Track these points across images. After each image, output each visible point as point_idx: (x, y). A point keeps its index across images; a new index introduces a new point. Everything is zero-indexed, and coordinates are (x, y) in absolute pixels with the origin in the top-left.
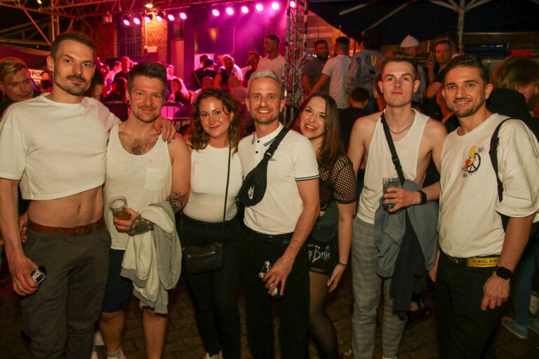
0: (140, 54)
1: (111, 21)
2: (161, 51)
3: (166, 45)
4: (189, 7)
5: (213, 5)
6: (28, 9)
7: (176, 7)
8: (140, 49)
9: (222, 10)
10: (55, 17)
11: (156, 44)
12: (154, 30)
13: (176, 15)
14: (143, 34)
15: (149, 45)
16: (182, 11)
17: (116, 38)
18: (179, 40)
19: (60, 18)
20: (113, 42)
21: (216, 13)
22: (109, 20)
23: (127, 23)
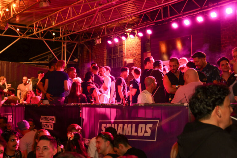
0: (122, 65)
1: (100, 42)
2: (137, 62)
3: (140, 57)
4: (154, 24)
5: (172, 20)
6: (46, 39)
7: (144, 26)
8: (122, 62)
9: (180, 22)
10: (64, 44)
11: (133, 57)
12: (131, 46)
13: (144, 32)
14: (123, 51)
15: (128, 58)
16: (149, 28)
17: (106, 55)
19: (67, 43)
20: (103, 58)
21: (175, 26)
22: (99, 42)
23: (110, 42)
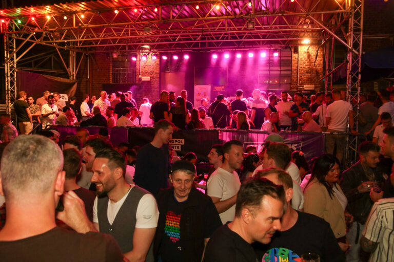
0: (136, 81)
2: (154, 80)
3: (158, 76)
5: (215, 50)
8: (135, 78)
11: (149, 75)
13: (170, 56)
14: (137, 67)
15: (143, 75)
17: (111, 68)
18: (168, 73)
